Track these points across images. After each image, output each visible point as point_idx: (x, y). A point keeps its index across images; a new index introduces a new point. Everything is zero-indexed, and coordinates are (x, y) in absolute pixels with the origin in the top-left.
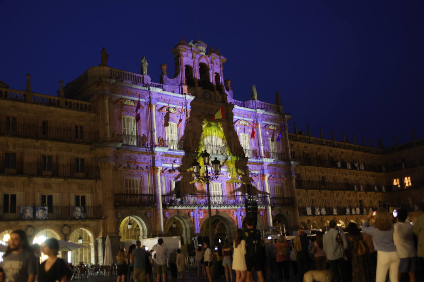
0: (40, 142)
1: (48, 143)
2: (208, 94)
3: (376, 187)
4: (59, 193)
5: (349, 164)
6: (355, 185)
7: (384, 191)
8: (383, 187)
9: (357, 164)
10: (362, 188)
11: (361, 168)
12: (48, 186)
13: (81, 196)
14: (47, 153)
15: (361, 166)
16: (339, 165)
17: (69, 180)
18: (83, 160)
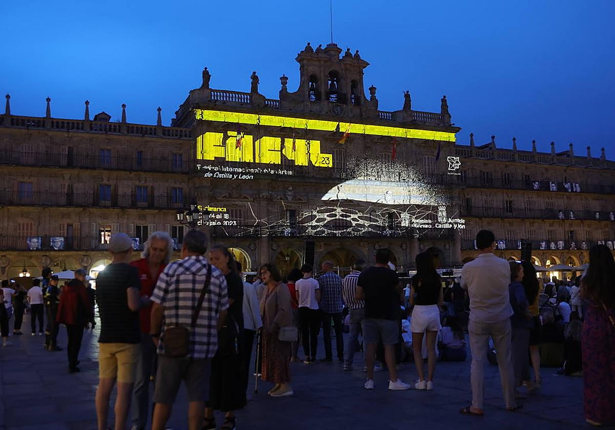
0: (133, 173)
1: (143, 174)
2: (339, 108)
3: (597, 213)
4: (154, 223)
5: (553, 185)
6: (559, 212)
7: (613, 219)
8: (612, 213)
9: (569, 184)
10: (572, 216)
11: (574, 190)
12: (143, 217)
13: (179, 227)
14: (142, 183)
15: (575, 186)
16: (536, 186)
17: (164, 211)
18: (181, 189)
